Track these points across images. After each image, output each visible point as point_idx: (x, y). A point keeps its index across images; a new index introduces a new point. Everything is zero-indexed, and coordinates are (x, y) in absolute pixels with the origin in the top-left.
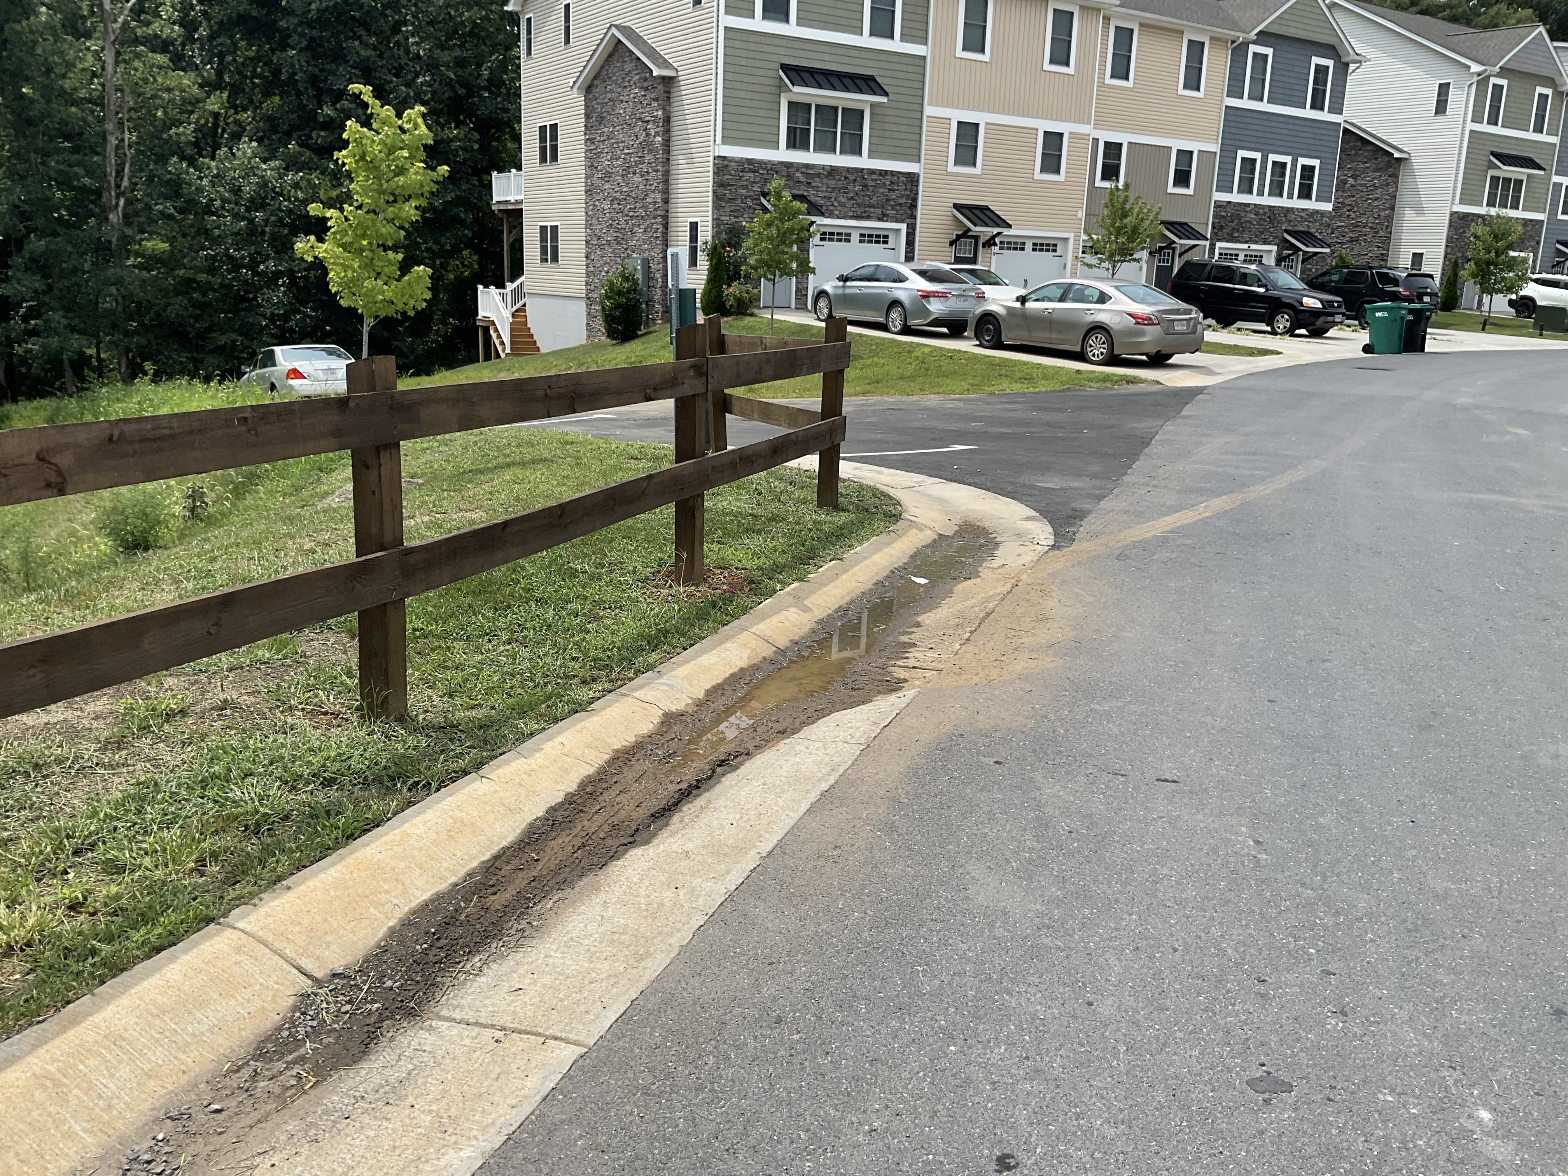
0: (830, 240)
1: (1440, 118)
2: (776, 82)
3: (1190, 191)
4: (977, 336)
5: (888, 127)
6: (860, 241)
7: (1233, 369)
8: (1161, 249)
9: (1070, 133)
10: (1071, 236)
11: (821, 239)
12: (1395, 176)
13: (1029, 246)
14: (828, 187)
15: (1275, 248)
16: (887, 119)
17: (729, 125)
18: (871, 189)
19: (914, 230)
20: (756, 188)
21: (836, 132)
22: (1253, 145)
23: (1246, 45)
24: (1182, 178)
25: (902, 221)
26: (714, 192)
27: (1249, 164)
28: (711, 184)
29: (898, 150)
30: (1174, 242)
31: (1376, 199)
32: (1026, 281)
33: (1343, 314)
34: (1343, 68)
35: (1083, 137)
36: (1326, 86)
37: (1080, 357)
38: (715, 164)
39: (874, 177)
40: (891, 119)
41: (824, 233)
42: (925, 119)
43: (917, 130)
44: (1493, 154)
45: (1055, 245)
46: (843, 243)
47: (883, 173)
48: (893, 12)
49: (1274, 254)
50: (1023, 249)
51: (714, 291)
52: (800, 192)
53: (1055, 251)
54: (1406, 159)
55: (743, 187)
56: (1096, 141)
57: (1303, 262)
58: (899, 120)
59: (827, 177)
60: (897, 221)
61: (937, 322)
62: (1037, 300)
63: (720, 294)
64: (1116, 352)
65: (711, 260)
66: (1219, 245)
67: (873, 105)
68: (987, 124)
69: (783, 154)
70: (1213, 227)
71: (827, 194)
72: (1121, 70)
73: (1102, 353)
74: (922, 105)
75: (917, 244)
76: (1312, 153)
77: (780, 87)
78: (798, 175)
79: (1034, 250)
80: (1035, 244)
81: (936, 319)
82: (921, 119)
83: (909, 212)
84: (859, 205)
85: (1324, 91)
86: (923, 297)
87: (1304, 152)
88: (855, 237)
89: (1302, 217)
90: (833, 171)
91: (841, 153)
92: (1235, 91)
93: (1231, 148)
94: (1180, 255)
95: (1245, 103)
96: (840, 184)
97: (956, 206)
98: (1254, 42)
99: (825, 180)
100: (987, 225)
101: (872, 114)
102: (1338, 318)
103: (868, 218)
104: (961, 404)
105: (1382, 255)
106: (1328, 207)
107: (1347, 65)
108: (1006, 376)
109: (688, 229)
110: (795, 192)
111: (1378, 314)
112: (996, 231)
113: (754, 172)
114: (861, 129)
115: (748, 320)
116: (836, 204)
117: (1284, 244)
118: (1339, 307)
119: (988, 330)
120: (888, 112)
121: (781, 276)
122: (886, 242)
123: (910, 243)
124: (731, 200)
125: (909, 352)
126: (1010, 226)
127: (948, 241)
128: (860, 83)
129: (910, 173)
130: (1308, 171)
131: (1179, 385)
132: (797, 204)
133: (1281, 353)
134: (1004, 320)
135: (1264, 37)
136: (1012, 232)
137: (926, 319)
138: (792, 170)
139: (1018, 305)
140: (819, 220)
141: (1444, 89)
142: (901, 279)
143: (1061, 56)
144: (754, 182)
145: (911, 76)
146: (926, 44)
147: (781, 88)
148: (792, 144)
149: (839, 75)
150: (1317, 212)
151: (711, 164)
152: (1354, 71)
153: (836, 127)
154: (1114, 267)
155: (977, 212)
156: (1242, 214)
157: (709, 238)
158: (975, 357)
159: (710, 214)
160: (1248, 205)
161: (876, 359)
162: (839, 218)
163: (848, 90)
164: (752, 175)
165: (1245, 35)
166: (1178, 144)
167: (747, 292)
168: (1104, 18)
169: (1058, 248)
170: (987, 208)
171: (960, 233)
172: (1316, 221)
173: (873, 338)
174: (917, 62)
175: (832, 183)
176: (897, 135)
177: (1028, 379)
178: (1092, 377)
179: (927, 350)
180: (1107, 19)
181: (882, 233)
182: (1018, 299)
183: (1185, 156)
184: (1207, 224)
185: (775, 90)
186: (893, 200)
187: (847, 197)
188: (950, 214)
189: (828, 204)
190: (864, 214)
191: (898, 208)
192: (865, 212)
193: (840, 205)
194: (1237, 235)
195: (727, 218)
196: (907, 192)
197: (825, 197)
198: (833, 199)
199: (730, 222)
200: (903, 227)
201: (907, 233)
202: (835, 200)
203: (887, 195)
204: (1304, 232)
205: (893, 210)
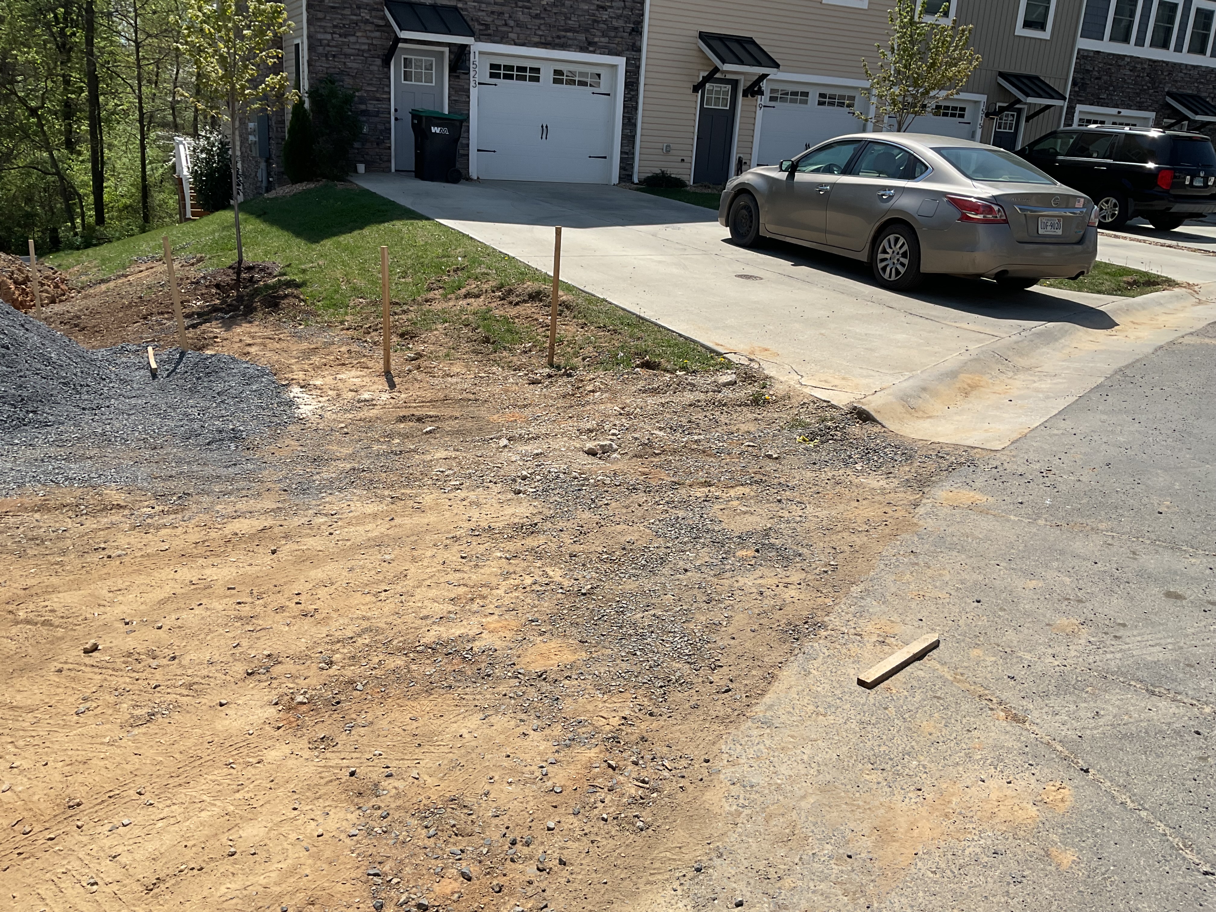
0: (507, 77)
3: (1046, 35)
6: (555, 81)
8: (1002, 109)
11: (492, 75)
13: (813, 98)
15: (1152, 115)
18: (568, 3)
19: (638, 67)
24: (1036, 17)
25: (619, 54)
30: (1019, 101)
41: (498, 67)
45: (851, 98)
46: (527, 82)
50: (804, 102)
53: (851, 106)
60: (610, 53)
66: (1079, 107)
70: (1074, 84)
71: (496, 8)
75: (642, 88)
79: (820, 103)
80: (821, 96)
83: (629, 40)
84: (549, 27)
88: (547, 74)
89: (1191, 77)
94: (1028, 119)
97: (704, 37)
100: (742, 63)
103: (563, 47)
112: (759, 71)
116: (511, 23)
117: (1165, 110)
124: (333, 9)
126: (777, 66)
127: (690, 85)
130: (1204, 17)
136: (781, 74)
139: (784, 176)
150: (1212, 70)
155: (732, 45)
156: (1114, 69)
159: (306, 33)
160: (1122, 57)
162: (516, 44)
169: (856, 102)
170: (751, 41)
171: (706, 74)
172: (1208, 82)
181: (589, 70)
184: (1066, 80)
186: (605, 22)
187: (530, 14)
188: (694, 47)
189: (498, 22)
190: (557, 41)
191: (612, 34)
192: (559, 37)
193: (518, 25)
194: (1104, 96)
195: (329, 37)
196: (627, 12)
197: (493, 13)
198: (507, 15)
199: (333, 43)
200: (621, 62)
201: (626, 72)
202: (510, 17)
203: (594, 15)
204: (1191, 96)
205: (603, 36)
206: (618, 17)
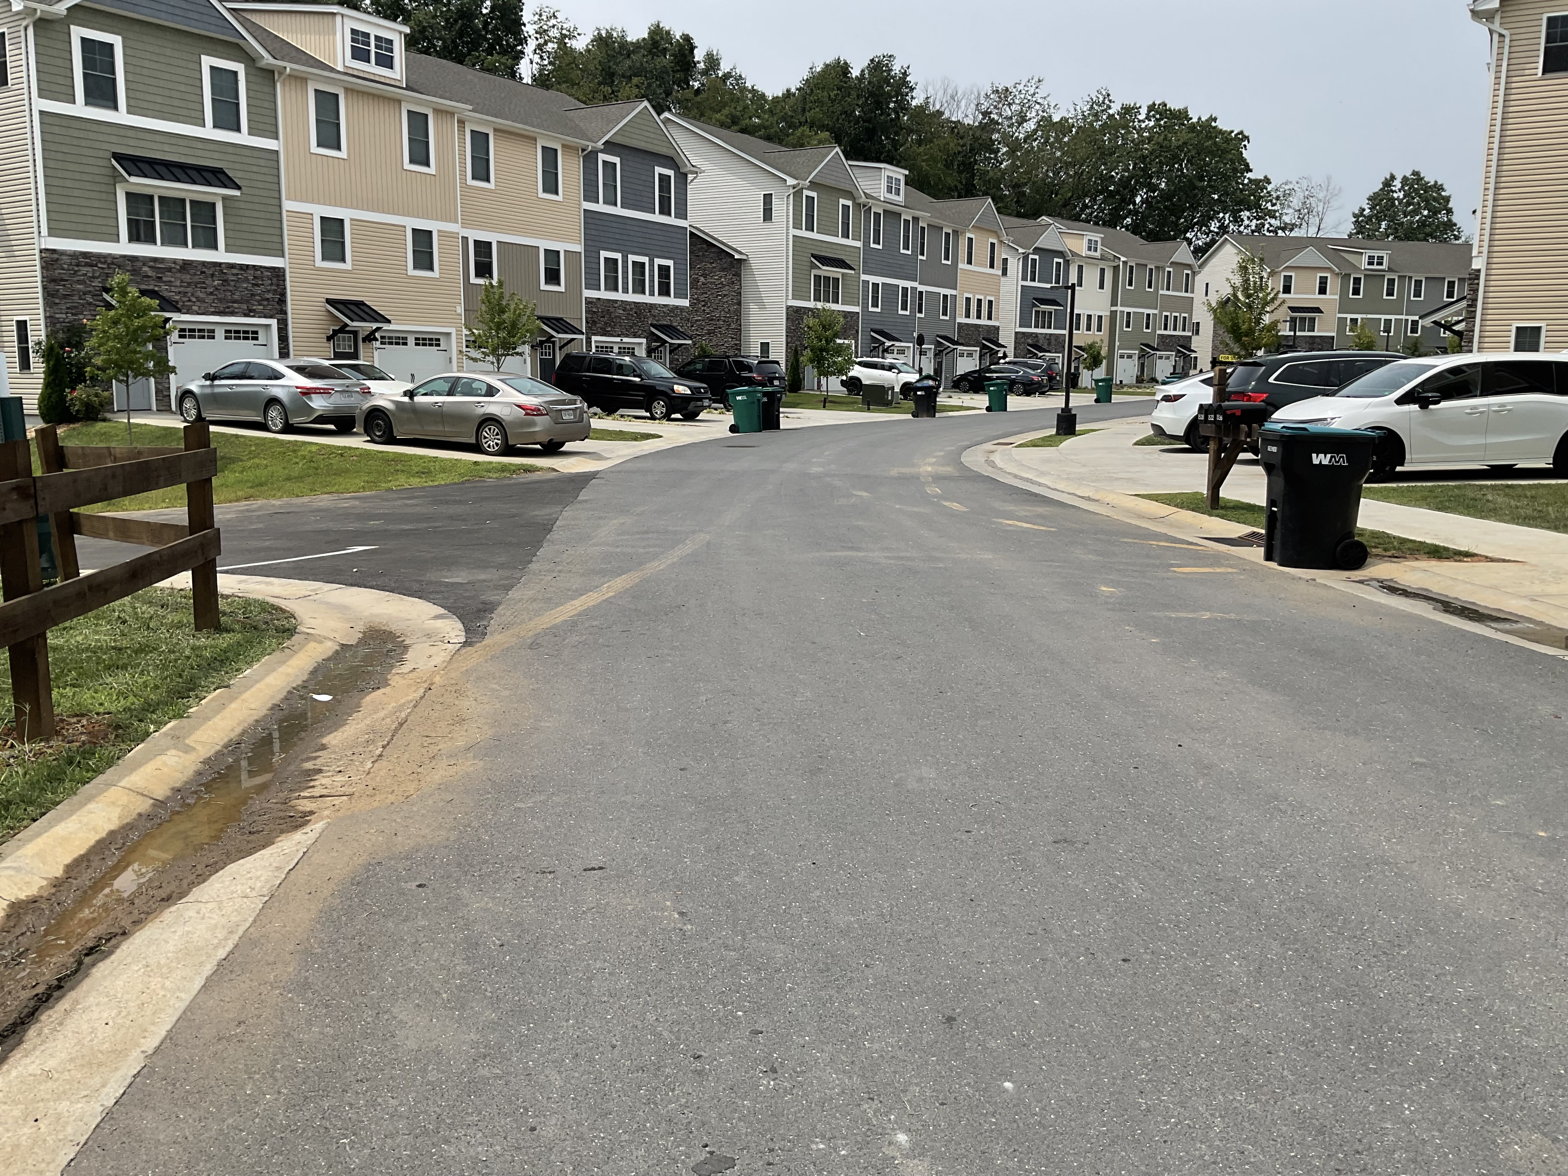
0: (191, 337)
1: (768, 224)
2: (109, 172)
3: (562, 288)
4: (367, 432)
5: (244, 220)
6: (226, 338)
7: (620, 453)
8: (542, 342)
9: (439, 231)
10: (453, 331)
11: (180, 336)
12: (738, 275)
13: (411, 341)
14: (182, 281)
15: (644, 341)
16: (241, 212)
17: (54, 216)
18: (232, 283)
19: (286, 325)
20: (96, 283)
21: (185, 226)
22: (614, 247)
23: (594, 154)
24: (553, 276)
25: (271, 317)
26: (44, 288)
27: (611, 264)
28: (39, 279)
29: (258, 244)
30: (553, 337)
31: (725, 295)
32: (413, 375)
33: (710, 399)
34: (682, 177)
35: (452, 235)
36: (670, 193)
37: (476, 448)
38: (42, 258)
39: (235, 271)
40: (247, 213)
41: (183, 330)
42: (284, 214)
43: (277, 224)
44: (813, 256)
45: (438, 340)
46: (206, 340)
47: (245, 268)
48: (238, 105)
49: (644, 346)
50: (405, 344)
51: (54, 396)
52: (151, 287)
53: (439, 345)
54: (745, 260)
55: (79, 282)
56: (465, 239)
57: (670, 354)
58: (255, 214)
59: (180, 271)
60: (265, 317)
61: (321, 419)
62: (425, 394)
63: (63, 399)
64: (510, 443)
65: (47, 361)
66: (594, 338)
67: (225, 198)
68: (352, 220)
69: (124, 247)
70: (587, 322)
71: (182, 289)
72: (481, 172)
73: (497, 444)
74: (280, 199)
75: (291, 339)
76: (667, 255)
77: (114, 177)
78: (145, 269)
79: (417, 344)
80: (416, 339)
81: (320, 416)
82: (281, 214)
83: (278, 307)
84: (220, 300)
85: (670, 198)
86: (303, 394)
87: (659, 253)
88: (220, 333)
89: (664, 313)
90: (186, 265)
91: (193, 247)
92: (591, 195)
93: (593, 249)
94: (561, 348)
95: (601, 207)
96: (196, 279)
97: (329, 301)
98: (602, 151)
99: (178, 275)
100: (365, 320)
101: (224, 207)
102: (706, 403)
103: (233, 314)
104: (357, 503)
105: (736, 344)
106: (685, 303)
107: (686, 175)
108: (403, 471)
109: (15, 328)
110: (143, 287)
111: (739, 398)
112: (375, 326)
113: (91, 266)
114: (215, 223)
115: (100, 426)
116: (194, 299)
117: (651, 337)
118: (706, 392)
119: (378, 425)
120: (242, 205)
121: (135, 377)
122: (257, 339)
123: (283, 338)
124: (65, 296)
125: (294, 451)
126: (389, 321)
127: (324, 336)
128: (208, 176)
129: (274, 268)
130: (664, 271)
131: (574, 471)
132: (146, 300)
133: (661, 437)
134: (393, 415)
135: (611, 147)
136: (391, 327)
137: (309, 416)
138: (140, 264)
139: (406, 399)
140: (176, 316)
141: (768, 198)
142: (278, 376)
143: (420, 156)
144: (94, 277)
145: (263, 170)
146: (277, 138)
147: (116, 178)
148: (134, 237)
149: (183, 167)
150: (677, 307)
151: (37, 257)
152: (692, 181)
153: (185, 219)
154: (498, 361)
155: (352, 307)
156: (612, 310)
157: (43, 338)
158: (367, 454)
159: (41, 311)
160: (616, 301)
161: (257, 461)
162: (198, 314)
163: (194, 182)
164: (89, 269)
165: (594, 144)
166: (544, 244)
167: (97, 395)
168: (458, 121)
169: (441, 343)
170: (362, 303)
171: (337, 328)
172: (676, 316)
173: (251, 439)
174: (268, 156)
175: (187, 278)
176: (256, 229)
177: (425, 473)
178: (490, 468)
179: (314, 449)
180: (461, 122)
181: (250, 329)
182: (405, 394)
183: (552, 255)
184: (581, 319)
185: (106, 180)
186: (259, 295)
187: (206, 292)
188: (323, 309)
189: (185, 299)
190: (227, 310)
191: (265, 303)
192: (228, 308)
193: (198, 301)
194: (609, 329)
195: (64, 316)
196: (274, 287)
197: (180, 292)
198: (190, 294)
199: (67, 320)
200: (273, 322)
201: (279, 328)
202: (192, 295)
203: (251, 290)
204: (667, 326)
205: (260, 305)
206: (269, 291)
